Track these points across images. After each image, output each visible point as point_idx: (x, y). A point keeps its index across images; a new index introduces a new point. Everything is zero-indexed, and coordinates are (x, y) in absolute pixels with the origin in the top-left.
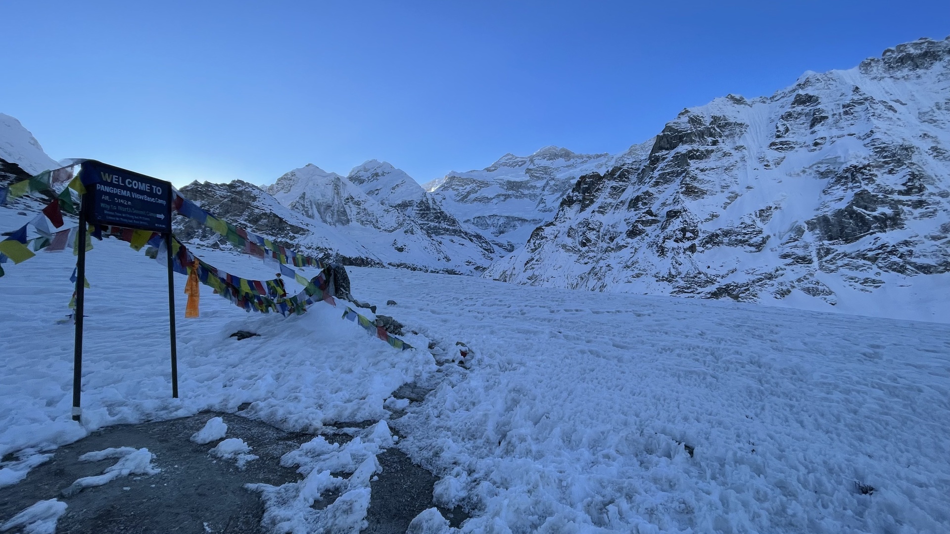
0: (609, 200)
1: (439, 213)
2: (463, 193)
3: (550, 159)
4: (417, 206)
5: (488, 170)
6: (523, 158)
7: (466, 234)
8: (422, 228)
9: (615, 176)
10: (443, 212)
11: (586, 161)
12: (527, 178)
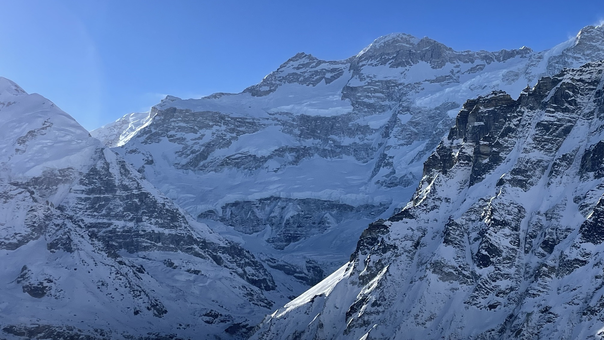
0: (536, 155)
1: (137, 196)
2: (196, 148)
3: (398, 65)
4: (81, 182)
5: (253, 91)
6: (335, 63)
7: (205, 245)
8: (93, 235)
9: (546, 100)
10: (146, 195)
11: (481, 68)
12: (345, 109)
